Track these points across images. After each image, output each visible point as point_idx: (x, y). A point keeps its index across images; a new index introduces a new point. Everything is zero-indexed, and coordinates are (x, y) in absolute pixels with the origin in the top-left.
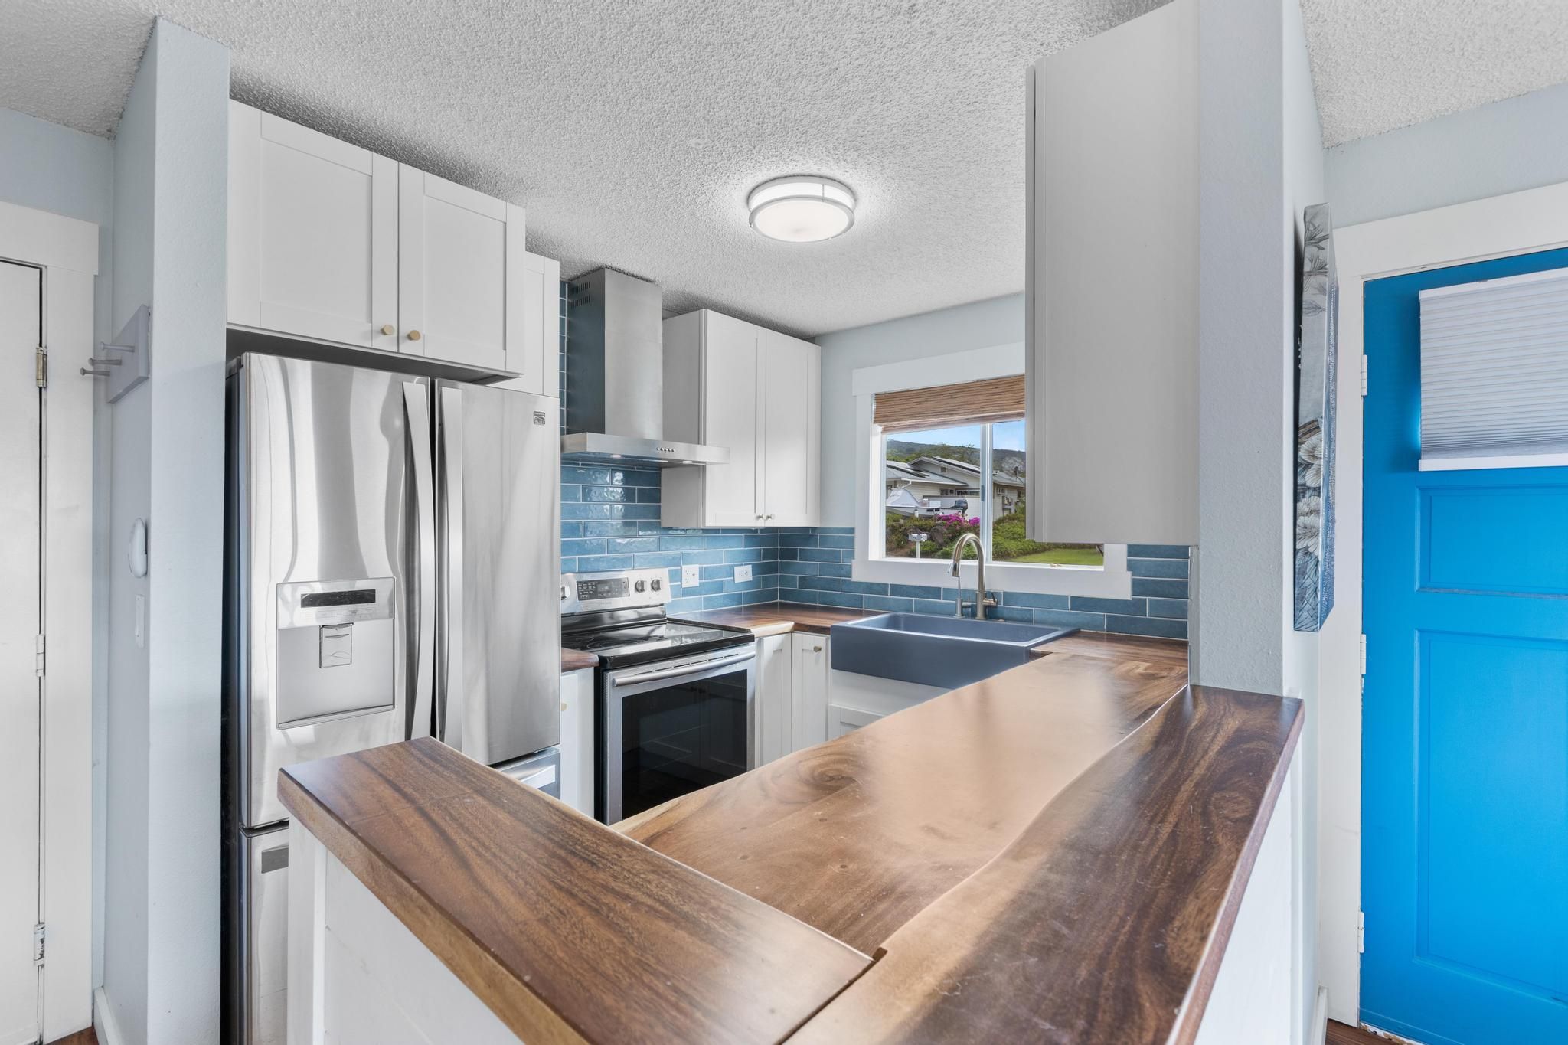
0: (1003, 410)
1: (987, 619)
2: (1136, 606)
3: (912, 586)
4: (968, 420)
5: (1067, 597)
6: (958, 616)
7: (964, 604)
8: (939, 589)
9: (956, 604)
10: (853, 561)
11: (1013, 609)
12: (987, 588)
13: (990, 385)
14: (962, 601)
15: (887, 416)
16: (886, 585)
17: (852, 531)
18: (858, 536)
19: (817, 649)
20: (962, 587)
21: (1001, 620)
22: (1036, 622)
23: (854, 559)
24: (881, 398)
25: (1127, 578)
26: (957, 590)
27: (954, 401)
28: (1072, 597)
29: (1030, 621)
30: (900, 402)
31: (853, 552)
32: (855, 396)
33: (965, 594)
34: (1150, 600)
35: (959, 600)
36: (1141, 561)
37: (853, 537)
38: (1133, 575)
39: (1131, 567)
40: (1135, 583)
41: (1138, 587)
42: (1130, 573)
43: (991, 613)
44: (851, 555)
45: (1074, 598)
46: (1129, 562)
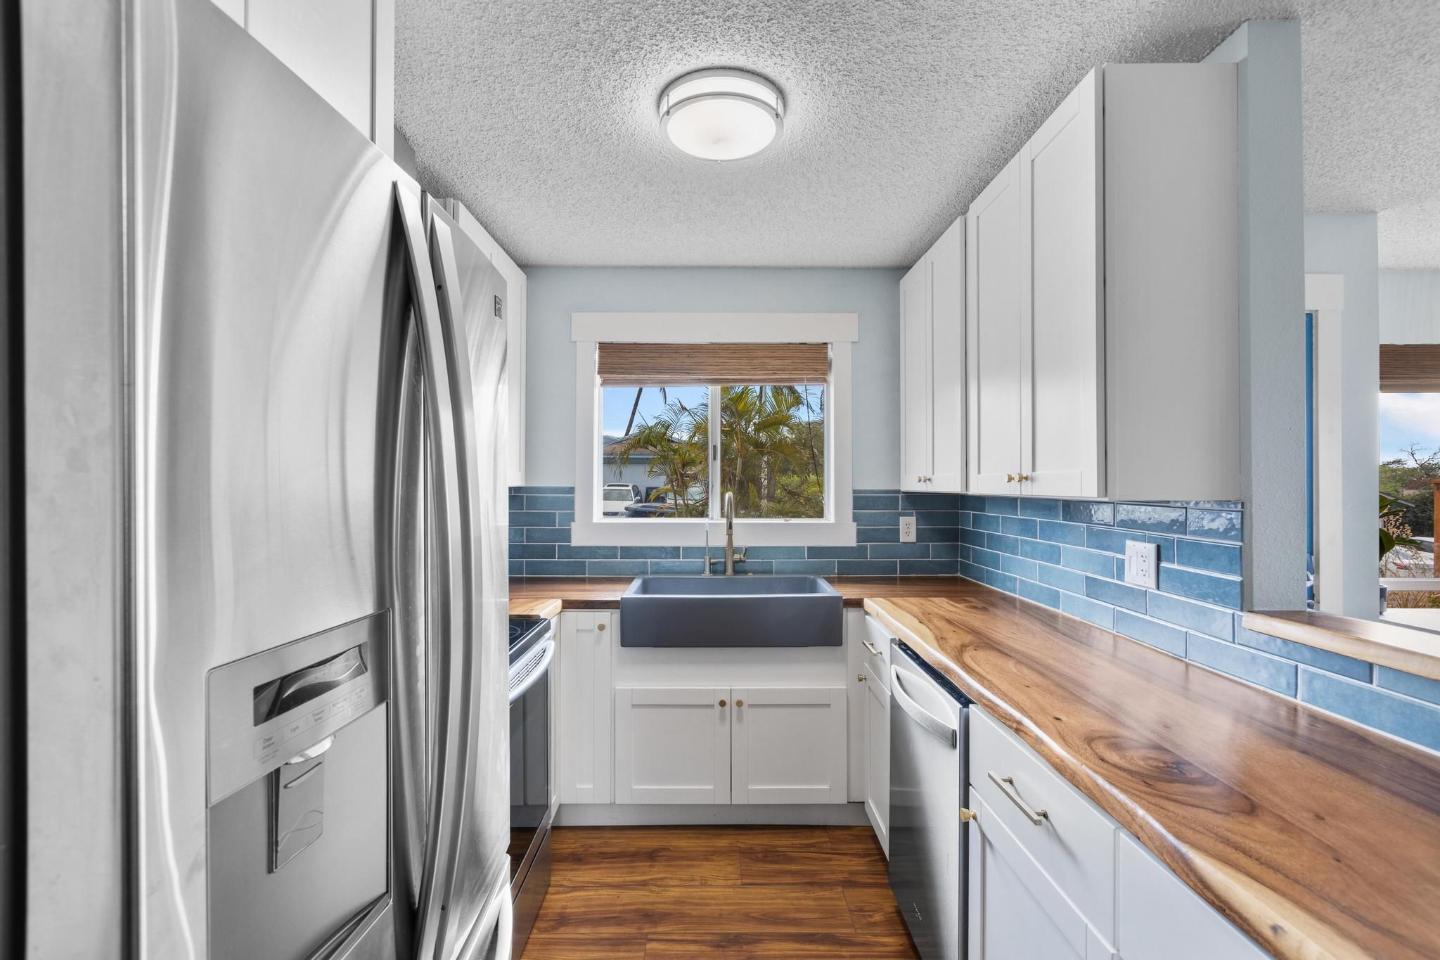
0: (741, 374)
1: (735, 575)
2: (860, 551)
3: (647, 547)
4: (699, 381)
5: (804, 547)
6: (707, 574)
7: (712, 561)
8: (678, 548)
9: (704, 562)
10: (572, 523)
11: (754, 562)
12: (736, 544)
13: (728, 349)
14: (710, 559)
15: (614, 368)
16: (615, 548)
17: (571, 490)
18: (578, 497)
19: (601, 627)
20: (711, 545)
21: (750, 574)
22: (777, 573)
23: (574, 521)
24: (605, 348)
25: (852, 528)
26: (705, 548)
27: (693, 360)
28: (808, 547)
29: (771, 572)
30: (629, 355)
31: (573, 514)
32: (575, 342)
33: (715, 551)
34: (871, 546)
35: (707, 558)
36: (864, 513)
37: (573, 497)
38: (858, 525)
39: (856, 518)
40: (859, 532)
41: (862, 535)
42: (855, 524)
43: (739, 568)
44: (571, 518)
45: (809, 548)
46: (854, 513)
